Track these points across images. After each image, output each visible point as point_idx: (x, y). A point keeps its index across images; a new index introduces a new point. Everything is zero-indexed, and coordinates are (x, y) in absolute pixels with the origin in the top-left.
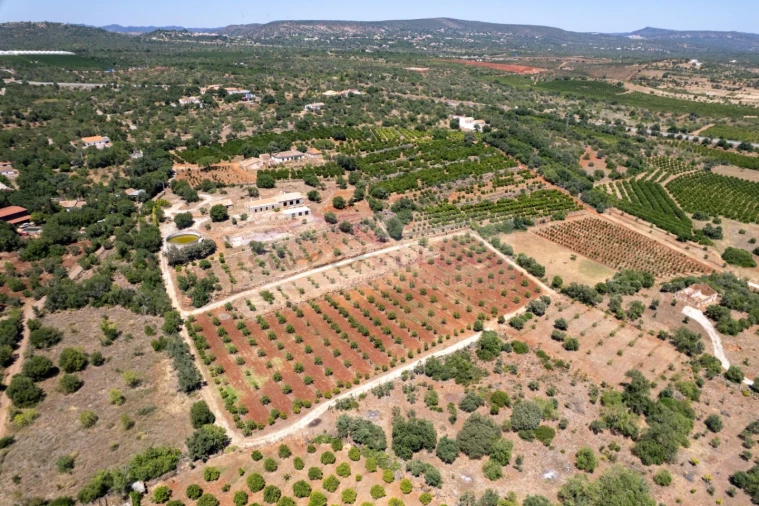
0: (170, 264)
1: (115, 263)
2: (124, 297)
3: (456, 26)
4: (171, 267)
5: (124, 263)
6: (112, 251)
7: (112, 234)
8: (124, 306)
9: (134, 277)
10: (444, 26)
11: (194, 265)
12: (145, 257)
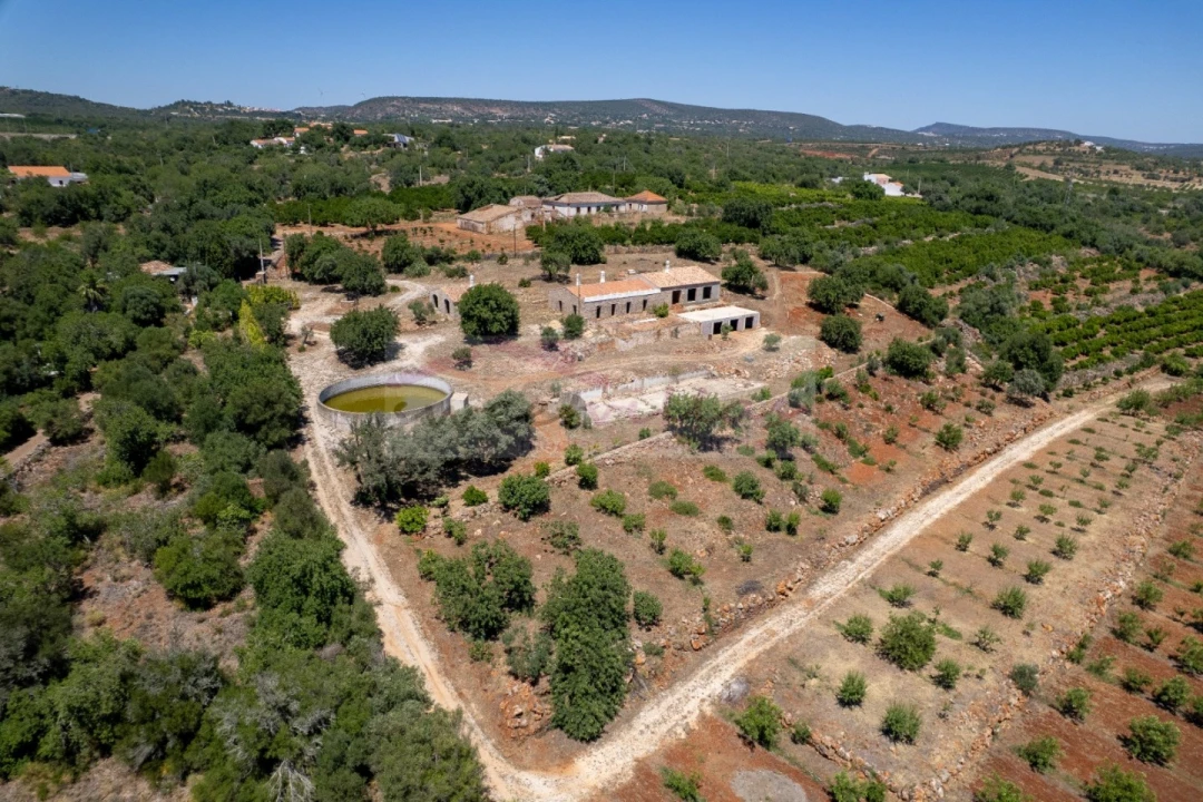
0: (361, 499)
1: (94, 503)
2: (149, 716)
3: (665, 112)
4: (372, 515)
5: (143, 502)
6: (85, 447)
7: (88, 388)
8: (149, 767)
9: (201, 571)
10: (647, 110)
11: (474, 499)
12: (246, 468)
